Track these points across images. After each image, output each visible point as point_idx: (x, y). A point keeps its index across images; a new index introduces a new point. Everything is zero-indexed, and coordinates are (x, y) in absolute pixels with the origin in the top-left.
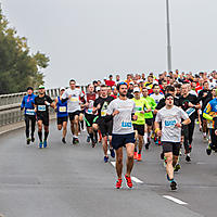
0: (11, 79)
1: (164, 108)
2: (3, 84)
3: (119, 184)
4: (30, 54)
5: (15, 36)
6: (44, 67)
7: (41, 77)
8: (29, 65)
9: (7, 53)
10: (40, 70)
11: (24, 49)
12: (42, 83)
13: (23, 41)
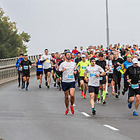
3: (67, 112)
4: (18, 33)
5: (9, 21)
6: (27, 41)
7: (25, 48)
9: (3, 32)
10: (25, 43)
11: (14, 30)
12: (26, 52)
13: (14, 25)
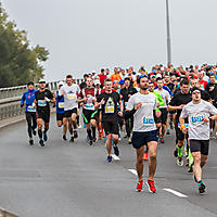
0: (10, 73)
1: (191, 103)
2: (3, 77)
3: (140, 187)
4: (29, 47)
5: (15, 29)
6: (44, 60)
7: (41, 70)
8: (29, 58)
9: (7, 46)
10: (40, 63)
11: (24, 43)
12: (42, 76)
13: (23, 34)
